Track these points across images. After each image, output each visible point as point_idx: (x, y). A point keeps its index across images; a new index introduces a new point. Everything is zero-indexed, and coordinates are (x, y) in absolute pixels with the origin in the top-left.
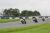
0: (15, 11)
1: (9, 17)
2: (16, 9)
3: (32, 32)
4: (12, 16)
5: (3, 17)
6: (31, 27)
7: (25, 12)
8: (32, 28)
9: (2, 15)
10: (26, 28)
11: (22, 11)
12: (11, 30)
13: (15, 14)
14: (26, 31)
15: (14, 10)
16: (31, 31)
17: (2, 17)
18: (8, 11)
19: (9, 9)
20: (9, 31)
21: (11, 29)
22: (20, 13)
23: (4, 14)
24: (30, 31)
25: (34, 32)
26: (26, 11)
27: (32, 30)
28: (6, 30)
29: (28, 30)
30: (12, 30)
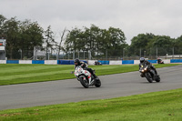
0: (108, 36)
1: (87, 57)
2: (112, 30)
3: (170, 112)
4: (98, 56)
5: (66, 57)
6: (165, 95)
7: (146, 41)
8: (170, 100)
9: (62, 53)
10: (148, 101)
11: (135, 38)
12: (93, 107)
13: (109, 48)
14: (148, 109)
15: (105, 32)
16: (169, 110)
17: (60, 57)
18: (81, 36)
19: (87, 30)
20: (85, 108)
21: (95, 104)
22: (125, 45)
23: (68, 49)
24: (165, 111)
25: (177, 113)
26: (150, 36)
27: (171, 105)
28: (74, 107)
29: (155, 108)
30: (96, 107)
